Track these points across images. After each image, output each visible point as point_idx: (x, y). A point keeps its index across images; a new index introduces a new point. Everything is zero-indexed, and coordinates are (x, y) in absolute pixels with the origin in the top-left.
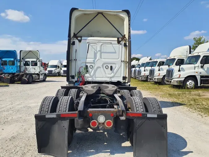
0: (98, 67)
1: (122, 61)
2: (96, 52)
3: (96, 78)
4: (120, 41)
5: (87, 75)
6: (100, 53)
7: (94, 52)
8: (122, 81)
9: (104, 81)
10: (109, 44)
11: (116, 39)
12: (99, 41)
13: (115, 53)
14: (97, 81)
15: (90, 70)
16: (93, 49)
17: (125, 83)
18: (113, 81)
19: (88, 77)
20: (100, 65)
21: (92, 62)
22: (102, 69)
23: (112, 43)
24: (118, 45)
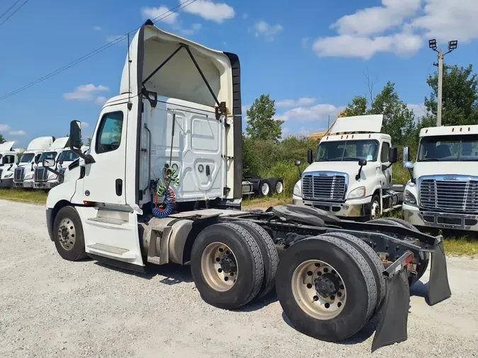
0: (189, 169)
1: (222, 156)
2: (182, 134)
3: (183, 192)
4: (220, 115)
6: (190, 135)
7: (180, 132)
8: (222, 197)
9: (196, 200)
10: (203, 118)
11: (214, 110)
12: (188, 110)
13: (212, 138)
14: (185, 201)
16: (178, 126)
17: (225, 200)
20: (191, 164)
21: (178, 155)
22: (193, 171)
24: (216, 122)
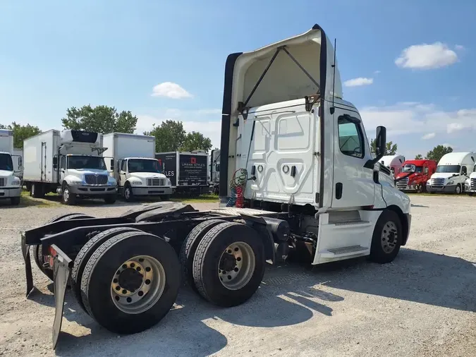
0: (272, 170)
1: (315, 154)
2: (268, 136)
3: (268, 193)
4: (312, 104)
5: (254, 186)
6: (275, 136)
7: (266, 136)
8: (314, 204)
10: (290, 115)
11: (303, 101)
12: (274, 112)
13: (302, 134)
14: (269, 201)
15: (259, 175)
16: (264, 131)
18: (297, 204)
19: (256, 192)
20: (274, 165)
21: (261, 158)
22: (277, 173)
23: (297, 111)
24: (308, 115)
